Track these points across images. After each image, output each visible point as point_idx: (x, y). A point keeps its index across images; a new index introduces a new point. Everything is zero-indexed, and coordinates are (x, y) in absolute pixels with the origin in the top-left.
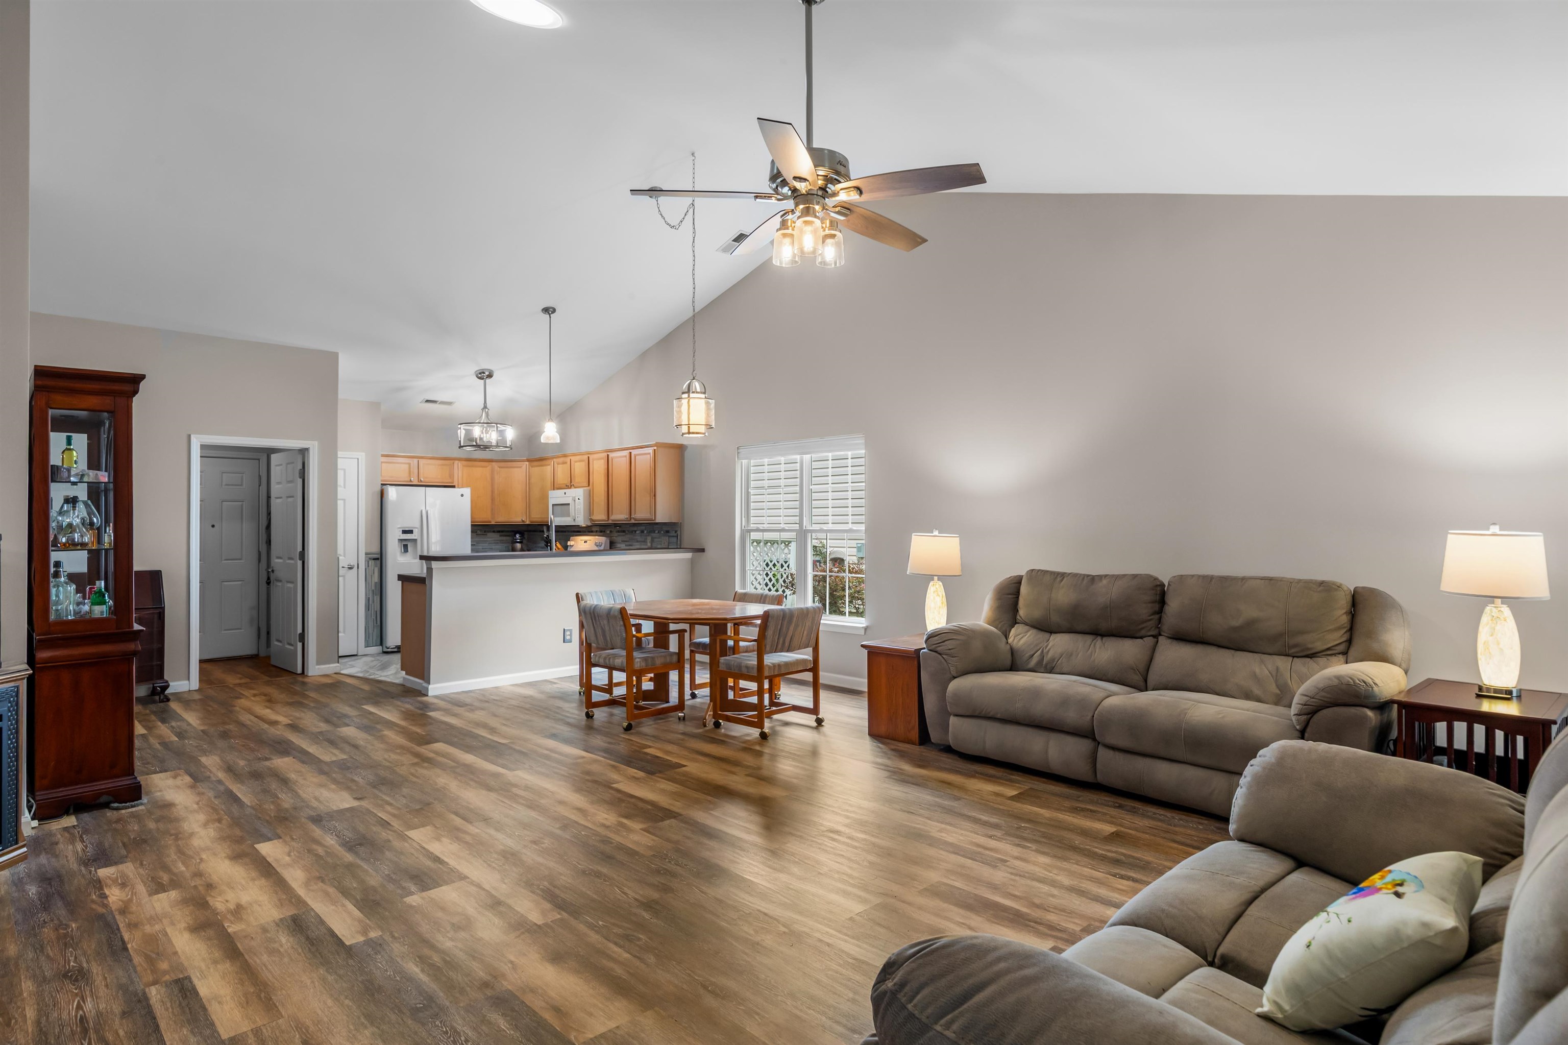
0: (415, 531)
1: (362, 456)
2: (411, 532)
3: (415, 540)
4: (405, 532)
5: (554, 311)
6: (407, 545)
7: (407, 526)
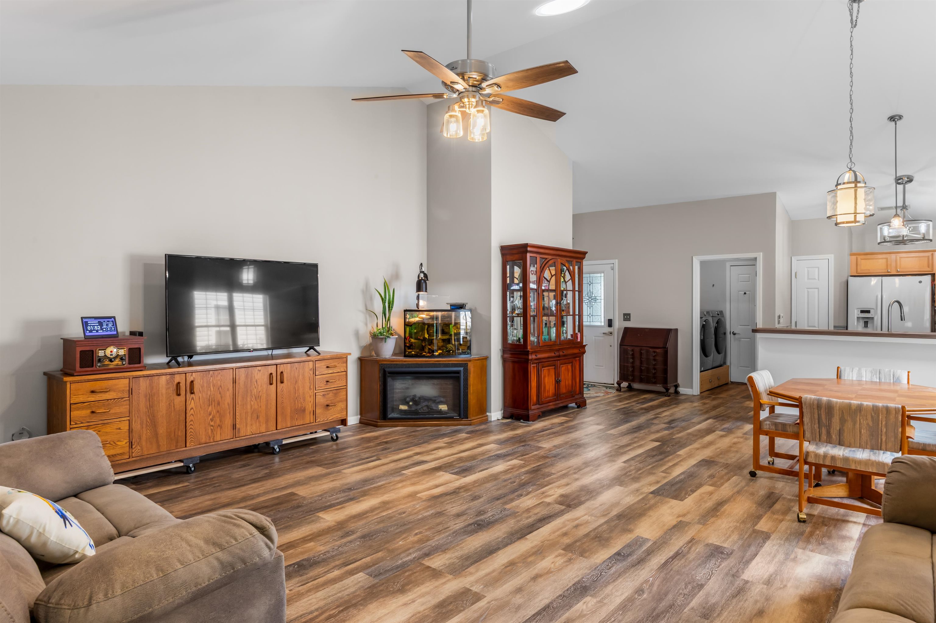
0: (872, 311)
1: (831, 257)
2: (868, 312)
3: (873, 318)
4: (862, 312)
5: (900, 117)
6: (868, 322)
7: (865, 307)
